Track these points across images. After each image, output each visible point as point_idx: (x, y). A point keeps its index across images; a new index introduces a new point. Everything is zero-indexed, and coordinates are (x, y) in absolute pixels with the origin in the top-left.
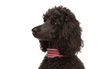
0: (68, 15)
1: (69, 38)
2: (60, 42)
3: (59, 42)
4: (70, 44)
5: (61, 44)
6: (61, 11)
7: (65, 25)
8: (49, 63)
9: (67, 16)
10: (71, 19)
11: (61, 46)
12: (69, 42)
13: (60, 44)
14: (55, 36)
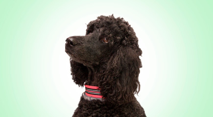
0: (129, 35)
1: (121, 73)
2: (106, 76)
3: (104, 75)
4: (120, 83)
5: (106, 79)
6: (120, 25)
7: (120, 50)
8: (84, 110)
9: (127, 37)
10: (132, 44)
11: (105, 82)
12: (120, 80)
13: (104, 79)
14: (98, 63)
